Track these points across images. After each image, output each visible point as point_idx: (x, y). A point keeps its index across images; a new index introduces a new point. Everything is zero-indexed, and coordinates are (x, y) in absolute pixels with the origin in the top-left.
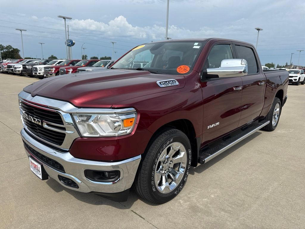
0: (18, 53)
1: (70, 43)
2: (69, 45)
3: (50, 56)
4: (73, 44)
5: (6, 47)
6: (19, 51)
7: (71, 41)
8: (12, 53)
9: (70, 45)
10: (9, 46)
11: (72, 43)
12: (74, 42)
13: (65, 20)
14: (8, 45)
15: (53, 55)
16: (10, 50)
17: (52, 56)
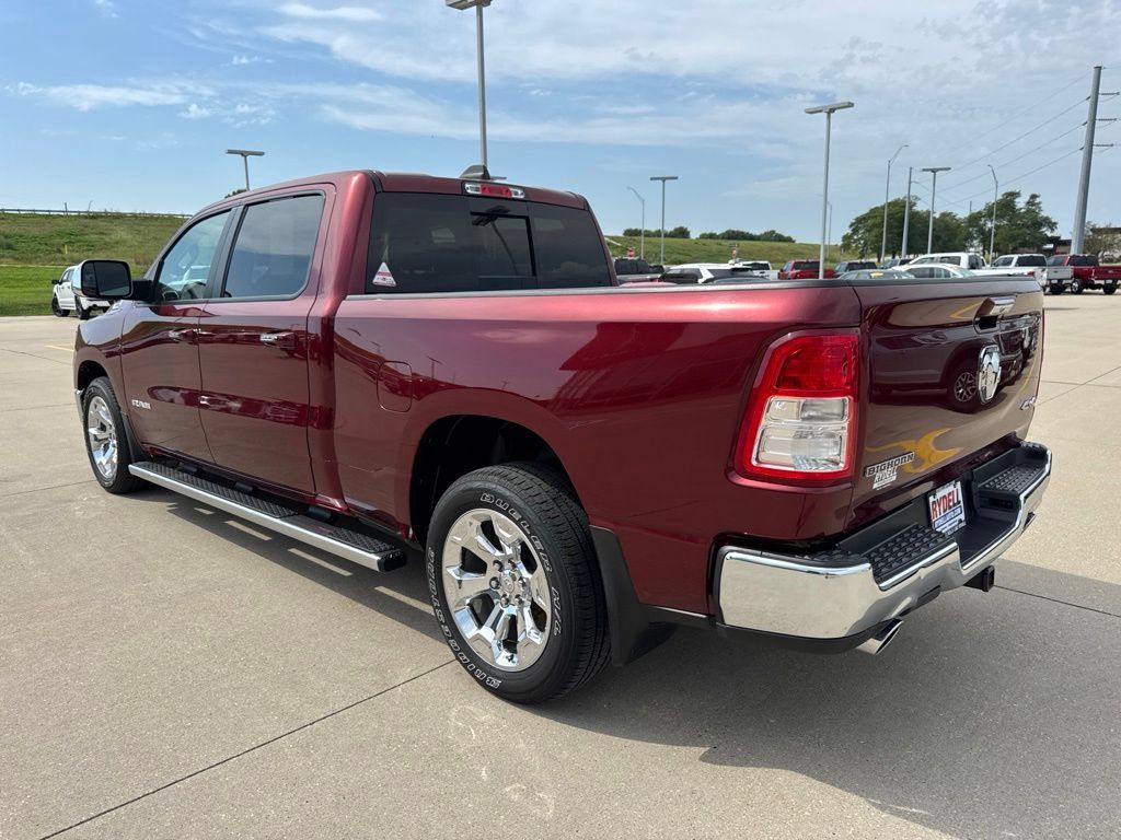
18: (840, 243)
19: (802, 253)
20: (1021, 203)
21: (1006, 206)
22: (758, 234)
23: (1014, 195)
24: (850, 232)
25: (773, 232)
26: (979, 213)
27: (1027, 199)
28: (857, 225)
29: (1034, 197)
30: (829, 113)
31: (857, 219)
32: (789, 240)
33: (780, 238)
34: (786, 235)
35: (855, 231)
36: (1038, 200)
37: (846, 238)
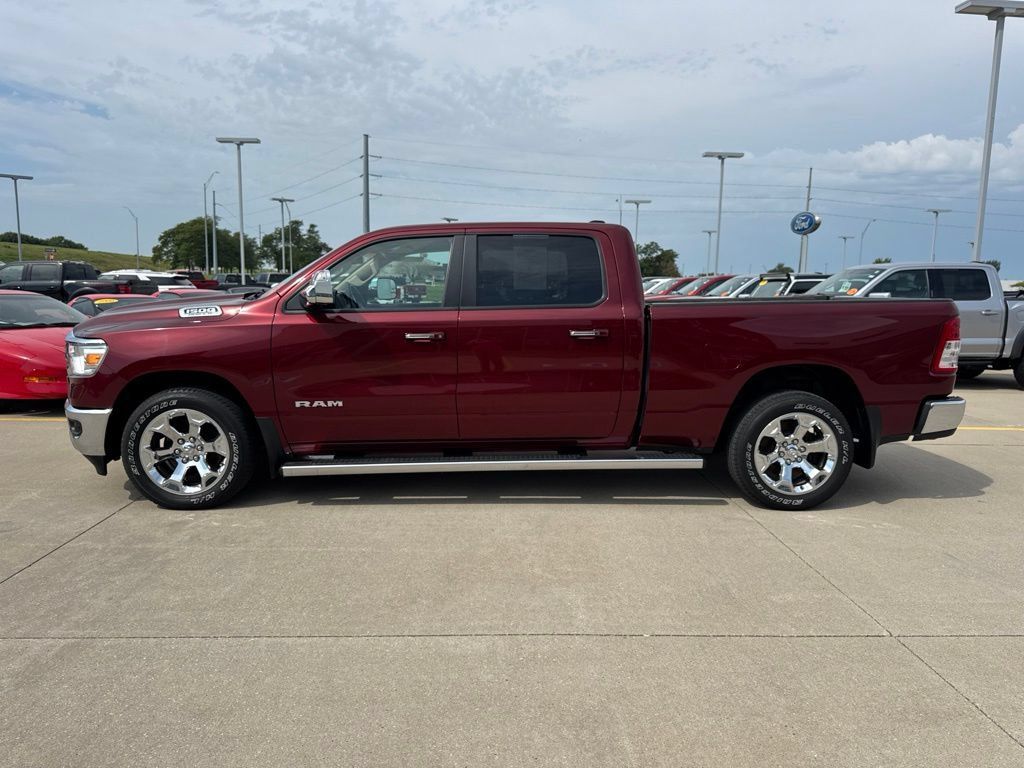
0: (674, 261)
1: (805, 225)
2: (803, 232)
3: (773, 266)
4: (814, 226)
5: (645, 248)
6: (676, 256)
7: (809, 218)
8: (658, 264)
9: (804, 229)
10: (652, 243)
11: (810, 225)
12: (817, 218)
13: (723, 163)
14: (648, 243)
15: (781, 262)
16: (654, 255)
17: (780, 266)
18: (151, 254)
19: (104, 262)
20: (304, 230)
21: (293, 229)
22: (44, 239)
23: (297, 223)
24: (159, 244)
25: (62, 238)
26: (271, 235)
27: (308, 228)
28: (167, 237)
29: (312, 226)
30: (239, 145)
31: (165, 232)
32: (80, 247)
33: (70, 245)
34: (76, 242)
35: (165, 244)
36: (316, 229)
37: (155, 250)
